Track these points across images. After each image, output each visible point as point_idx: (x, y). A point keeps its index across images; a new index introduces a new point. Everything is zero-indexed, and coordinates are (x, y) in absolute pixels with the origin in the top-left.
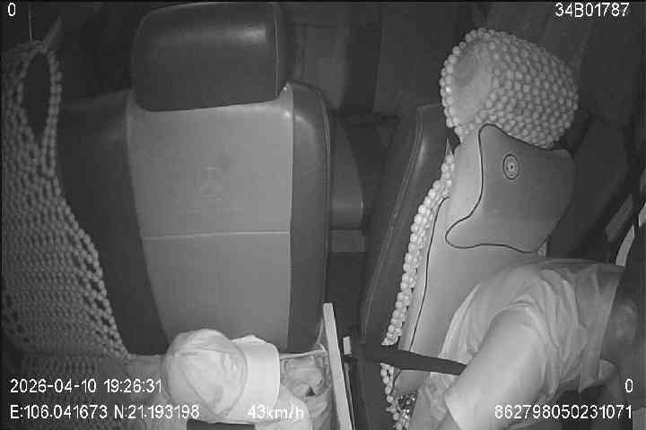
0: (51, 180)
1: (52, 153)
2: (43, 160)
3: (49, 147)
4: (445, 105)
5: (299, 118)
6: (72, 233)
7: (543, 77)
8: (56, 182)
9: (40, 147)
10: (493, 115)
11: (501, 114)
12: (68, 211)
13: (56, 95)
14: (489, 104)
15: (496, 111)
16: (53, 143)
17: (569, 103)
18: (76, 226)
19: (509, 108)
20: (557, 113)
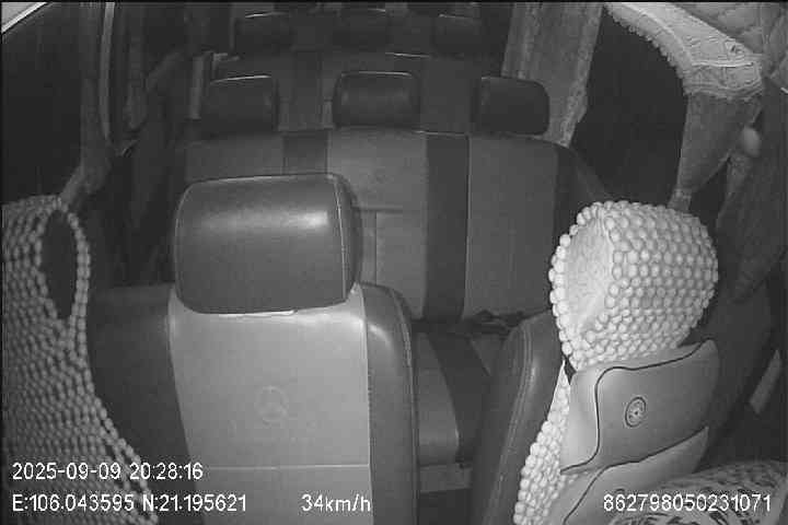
0: (82, 372)
1: (82, 337)
2: (72, 345)
3: (78, 331)
4: (557, 315)
5: (374, 329)
6: (109, 442)
7: (675, 249)
8: (88, 374)
9: (67, 327)
10: (616, 316)
11: (627, 312)
12: (104, 414)
13: (84, 265)
14: (611, 301)
15: (620, 310)
16: (82, 325)
17: (708, 276)
18: (114, 433)
19: (636, 302)
20: (693, 293)
